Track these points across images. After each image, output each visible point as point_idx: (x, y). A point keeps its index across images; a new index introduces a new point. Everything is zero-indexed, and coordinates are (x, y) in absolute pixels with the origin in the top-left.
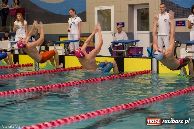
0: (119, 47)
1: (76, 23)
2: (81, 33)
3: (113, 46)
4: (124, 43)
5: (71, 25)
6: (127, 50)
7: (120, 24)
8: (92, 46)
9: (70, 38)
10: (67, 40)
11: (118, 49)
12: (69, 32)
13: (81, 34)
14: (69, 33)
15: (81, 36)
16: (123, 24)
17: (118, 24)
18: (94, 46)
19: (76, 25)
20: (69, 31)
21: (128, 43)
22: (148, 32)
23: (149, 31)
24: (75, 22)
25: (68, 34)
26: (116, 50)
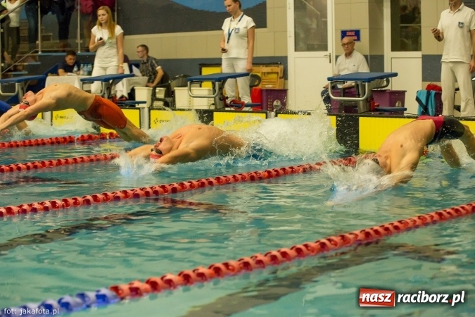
0: (347, 91)
1: (243, 31)
2: (255, 56)
3: (334, 88)
4: (359, 79)
5: (230, 35)
6: (367, 99)
7: (350, 34)
8: (281, 88)
9: (225, 69)
10: (219, 72)
11: (344, 96)
12: (224, 54)
13: (254, 59)
14: (224, 56)
15: (253, 64)
16: (357, 33)
17: (344, 34)
18: (286, 88)
19: (242, 37)
20: (224, 50)
21: (369, 80)
22: (419, 54)
23: (420, 50)
24: (238, 29)
25: (221, 59)
26: (340, 96)
